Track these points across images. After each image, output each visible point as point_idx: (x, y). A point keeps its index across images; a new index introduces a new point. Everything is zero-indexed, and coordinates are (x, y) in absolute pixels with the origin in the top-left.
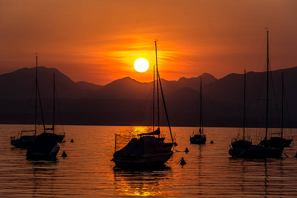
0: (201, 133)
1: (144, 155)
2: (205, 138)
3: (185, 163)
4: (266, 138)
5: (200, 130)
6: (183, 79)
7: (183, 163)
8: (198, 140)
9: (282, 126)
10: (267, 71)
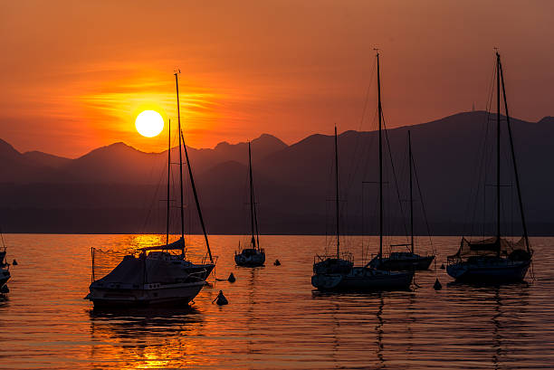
0: (254, 245)
1: (147, 287)
2: (263, 254)
3: (226, 302)
4: (380, 254)
5: (253, 241)
6: (223, 145)
7: (222, 301)
8: (251, 259)
9: (413, 232)
10: (378, 129)
